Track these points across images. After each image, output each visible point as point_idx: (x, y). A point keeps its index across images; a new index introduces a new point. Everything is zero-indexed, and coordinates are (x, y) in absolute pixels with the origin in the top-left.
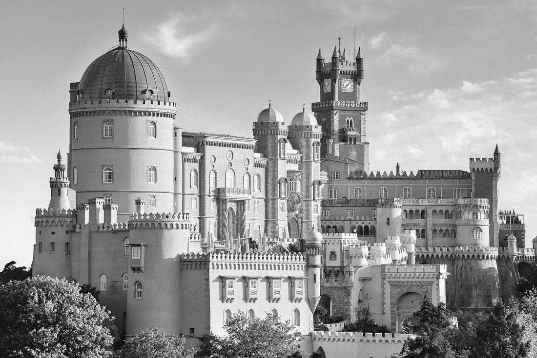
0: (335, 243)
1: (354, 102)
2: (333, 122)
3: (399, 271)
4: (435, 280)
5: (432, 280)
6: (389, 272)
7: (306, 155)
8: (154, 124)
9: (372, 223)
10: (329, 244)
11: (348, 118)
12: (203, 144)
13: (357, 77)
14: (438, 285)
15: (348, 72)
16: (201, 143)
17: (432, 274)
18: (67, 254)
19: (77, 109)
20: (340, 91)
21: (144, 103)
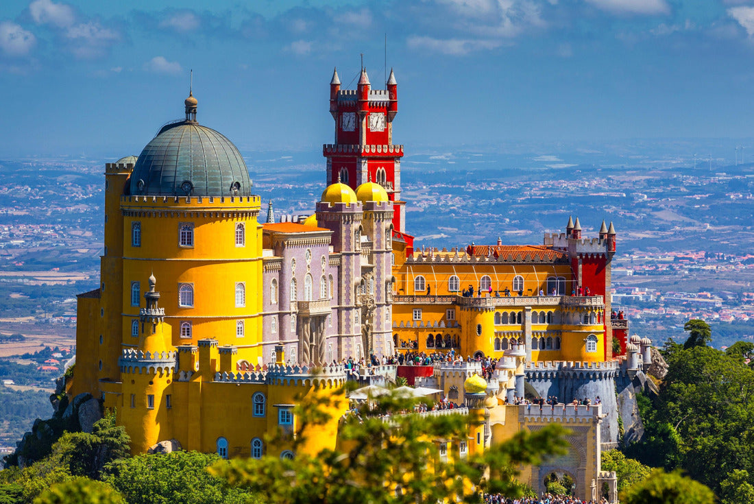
0: (457, 377)
1: (386, 146)
2: (361, 174)
3: (543, 414)
4: (590, 424)
5: (588, 425)
6: (529, 415)
7: (377, 242)
8: (241, 226)
9: (455, 331)
10: (448, 377)
11: (379, 168)
12: (284, 246)
13: (389, 109)
14: (595, 431)
15: (378, 103)
16: (280, 244)
17: (587, 418)
18: (168, 410)
19: (141, 207)
20: (368, 130)
21: (232, 201)
